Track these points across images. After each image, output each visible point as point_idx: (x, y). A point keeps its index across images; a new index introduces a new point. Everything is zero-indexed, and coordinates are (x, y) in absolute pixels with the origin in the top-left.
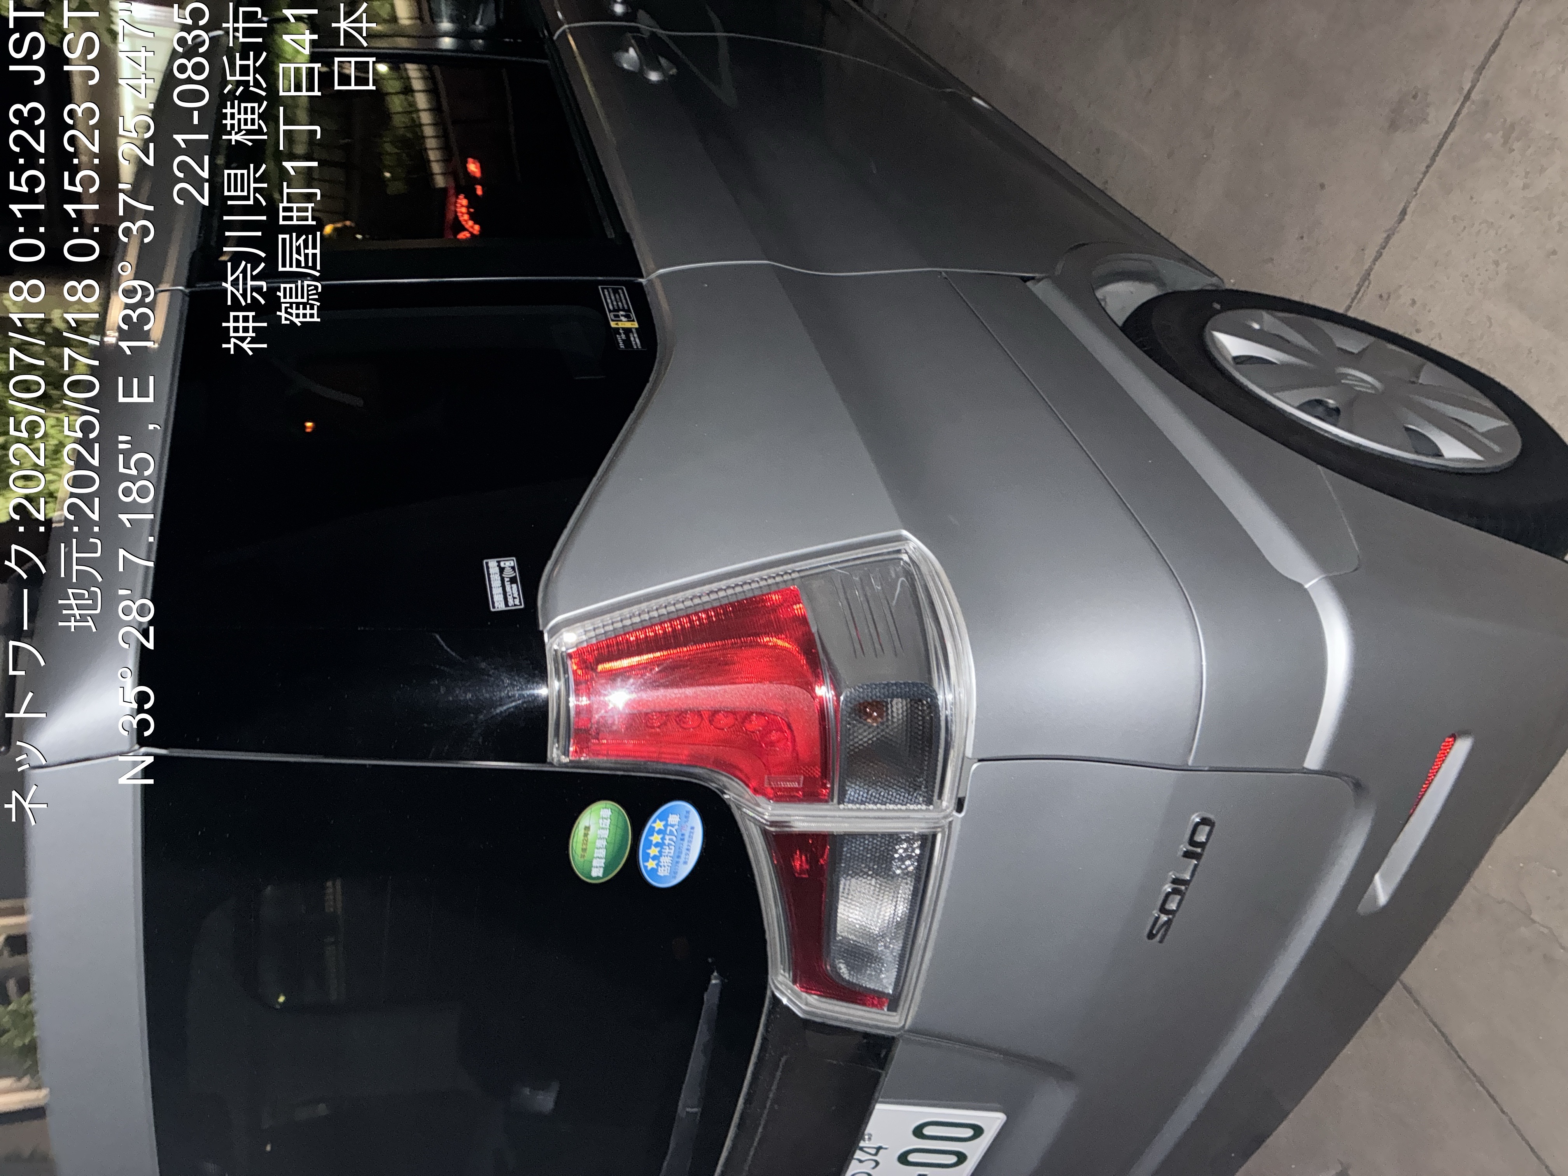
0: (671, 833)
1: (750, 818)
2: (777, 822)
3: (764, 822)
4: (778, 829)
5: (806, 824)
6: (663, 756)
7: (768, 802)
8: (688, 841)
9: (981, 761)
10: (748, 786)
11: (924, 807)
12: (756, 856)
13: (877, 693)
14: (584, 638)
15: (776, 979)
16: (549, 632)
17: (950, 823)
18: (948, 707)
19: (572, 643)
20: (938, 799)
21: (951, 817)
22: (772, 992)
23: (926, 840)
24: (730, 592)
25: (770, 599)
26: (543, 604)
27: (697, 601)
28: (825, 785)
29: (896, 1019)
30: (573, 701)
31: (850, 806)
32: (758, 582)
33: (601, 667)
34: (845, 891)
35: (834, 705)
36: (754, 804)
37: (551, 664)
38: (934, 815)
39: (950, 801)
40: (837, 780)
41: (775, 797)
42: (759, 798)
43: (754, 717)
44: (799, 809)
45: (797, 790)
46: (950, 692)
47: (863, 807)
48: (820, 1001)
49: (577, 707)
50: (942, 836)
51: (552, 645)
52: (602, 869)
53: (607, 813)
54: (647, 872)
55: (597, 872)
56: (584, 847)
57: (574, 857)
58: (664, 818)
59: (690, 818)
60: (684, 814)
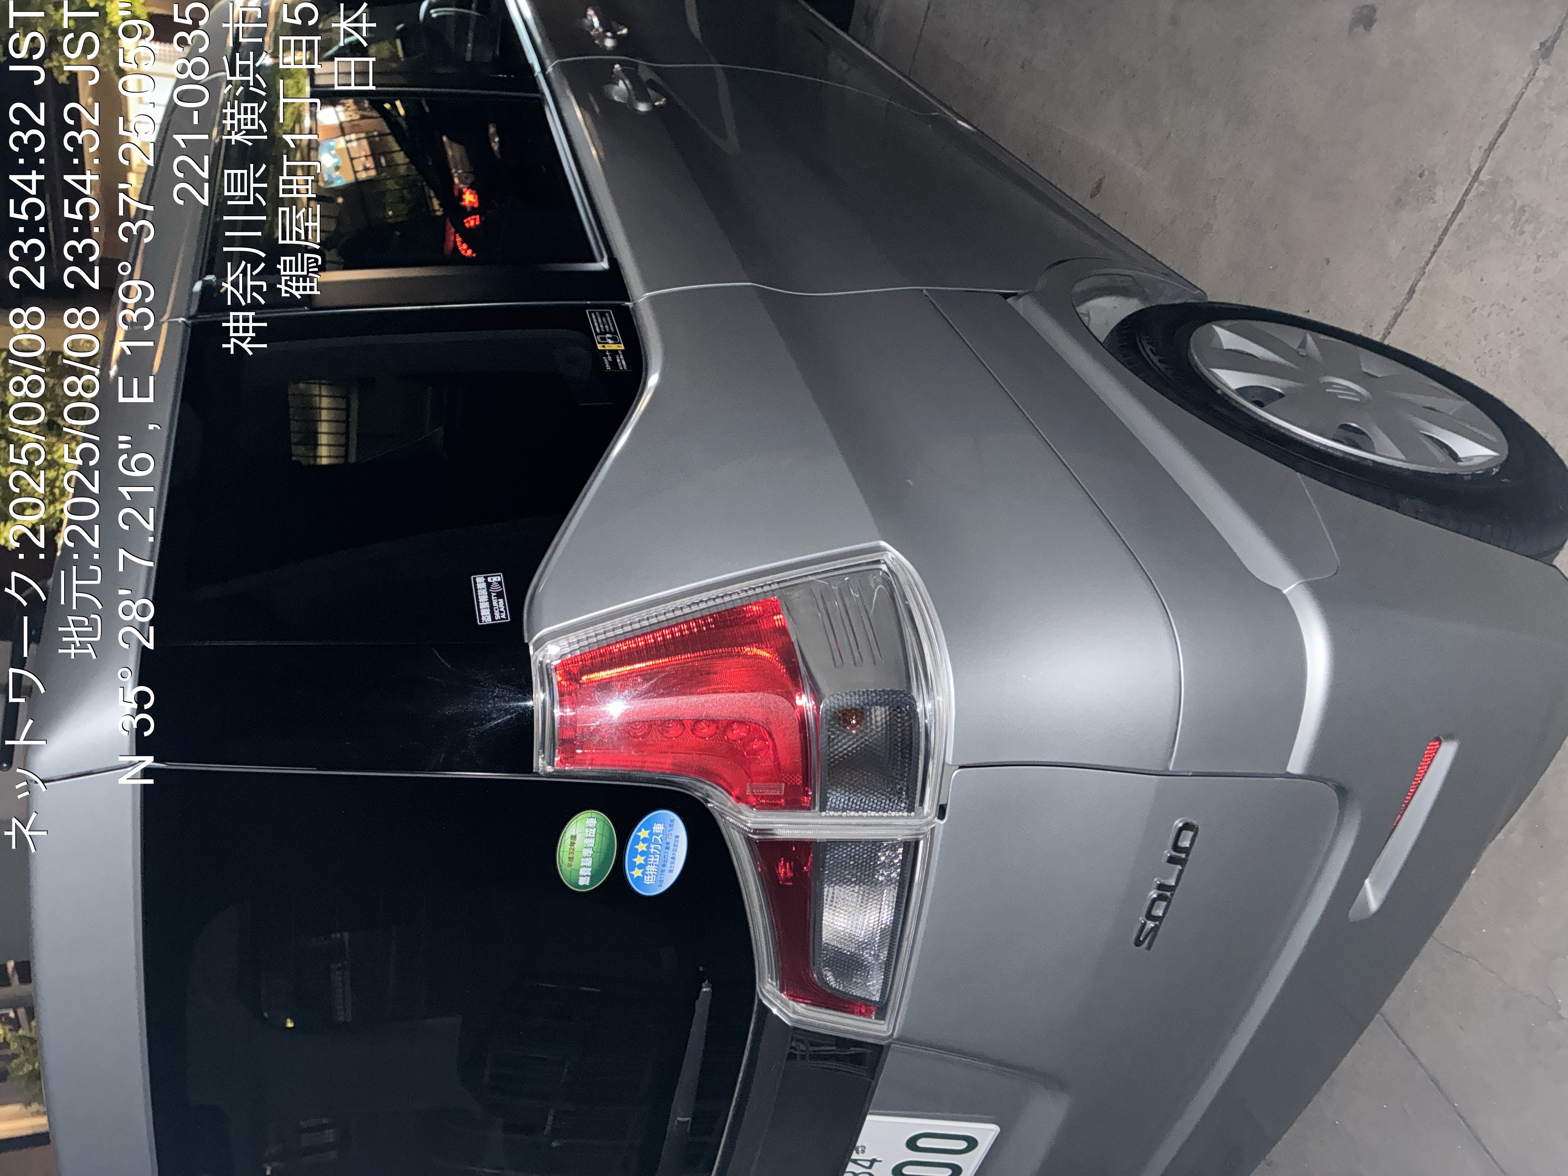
0: (656, 841)
1: (732, 825)
2: (759, 830)
3: (748, 830)
4: (762, 837)
5: (789, 832)
6: (647, 765)
7: (751, 810)
8: (673, 850)
9: (961, 767)
10: (730, 794)
11: (905, 814)
12: (740, 864)
13: (854, 701)
14: (568, 650)
15: (764, 988)
16: (534, 645)
17: (933, 829)
18: (928, 714)
19: (556, 656)
20: (920, 806)
21: (933, 823)
22: (760, 1001)
23: (909, 846)
24: (711, 603)
25: (751, 611)
26: (528, 619)
27: (678, 613)
28: (807, 792)
29: (885, 1027)
30: (557, 712)
31: (832, 813)
32: (739, 594)
33: (584, 678)
34: (829, 899)
35: (814, 713)
36: (737, 812)
37: (536, 675)
38: (916, 822)
39: (931, 808)
40: (818, 788)
41: (758, 805)
42: (743, 807)
43: (735, 726)
44: (782, 817)
45: (779, 797)
46: (929, 699)
47: (844, 814)
48: (807, 1010)
49: (562, 717)
50: (924, 843)
51: (537, 657)
52: (589, 878)
53: (592, 822)
54: (632, 879)
55: (584, 881)
56: (571, 856)
57: (561, 867)
58: (649, 827)
59: (674, 827)
60: (669, 822)
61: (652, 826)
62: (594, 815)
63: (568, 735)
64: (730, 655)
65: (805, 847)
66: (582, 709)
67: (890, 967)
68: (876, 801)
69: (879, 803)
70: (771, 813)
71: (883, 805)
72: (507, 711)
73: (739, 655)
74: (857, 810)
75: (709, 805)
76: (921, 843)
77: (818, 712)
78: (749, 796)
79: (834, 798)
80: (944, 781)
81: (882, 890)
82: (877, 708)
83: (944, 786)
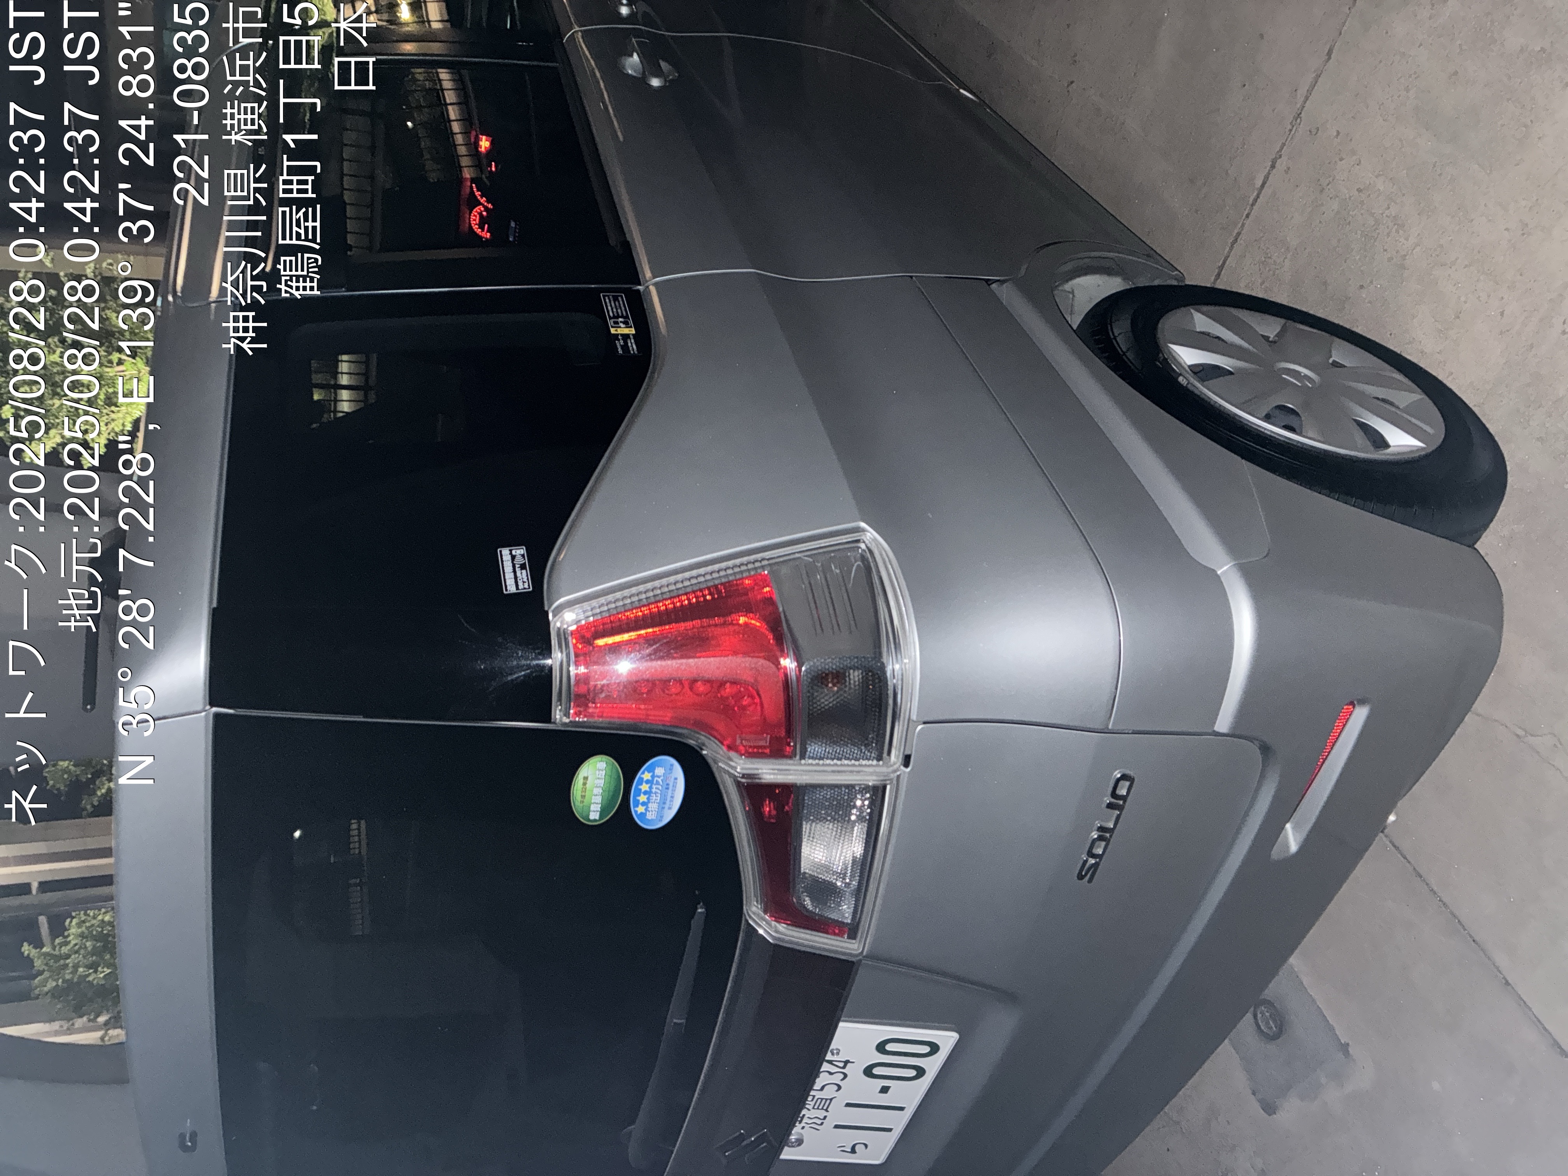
0: (657, 783)
1: (726, 771)
2: (748, 775)
3: (736, 774)
4: (749, 781)
5: (772, 777)
6: (650, 717)
7: (740, 757)
8: (672, 790)
9: (925, 723)
10: (723, 744)
11: (876, 762)
12: (731, 805)
13: (832, 665)
14: (582, 617)
15: (750, 910)
16: (553, 611)
17: (899, 777)
18: (896, 674)
19: (572, 622)
20: (888, 756)
21: (899, 771)
22: (747, 922)
23: (878, 791)
25: (744, 584)
26: (548, 588)
27: (679, 586)
28: (789, 743)
29: (855, 946)
30: (573, 670)
31: (810, 761)
32: (733, 569)
33: (597, 642)
34: (809, 836)
35: (796, 675)
36: (728, 759)
37: (554, 639)
38: (885, 769)
39: (897, 757)
40: (798, 739)
41: (747, 753)
42: (732, 754)
43: (727, 685)
44: (767, 763)
45: (765, 747)
46: (897, 663)
47: (821, 762)
48: (788, 929)
49: (577, 675)
50: (891, 788)
51: (555, 623)
52: (599, 813)
53: (603, 765)
54: (637, 815)
55: (594, 815)
56: (584, 794)
57: (574, 804)
59: (674, 771)
60: (669, 767)
61: (655, 769)
62: (604, 759)
63: (583, 689)
64: (722, 624)
65: (787, 788)
66: (595, 668)
67: (860, 895)
68: (848, 751)
69: (851, 752)
70: (757, 760)
71: (856, 754)
72: (529, 667)
73: (731, 623)
74: (833, 758)
76: (888, 788)
77: (800, 673)
78: (739, 745)
79: (813, 748)
80: (909, 735)
81: (853, 828)
82: (851, 671)
83: (908, 737)
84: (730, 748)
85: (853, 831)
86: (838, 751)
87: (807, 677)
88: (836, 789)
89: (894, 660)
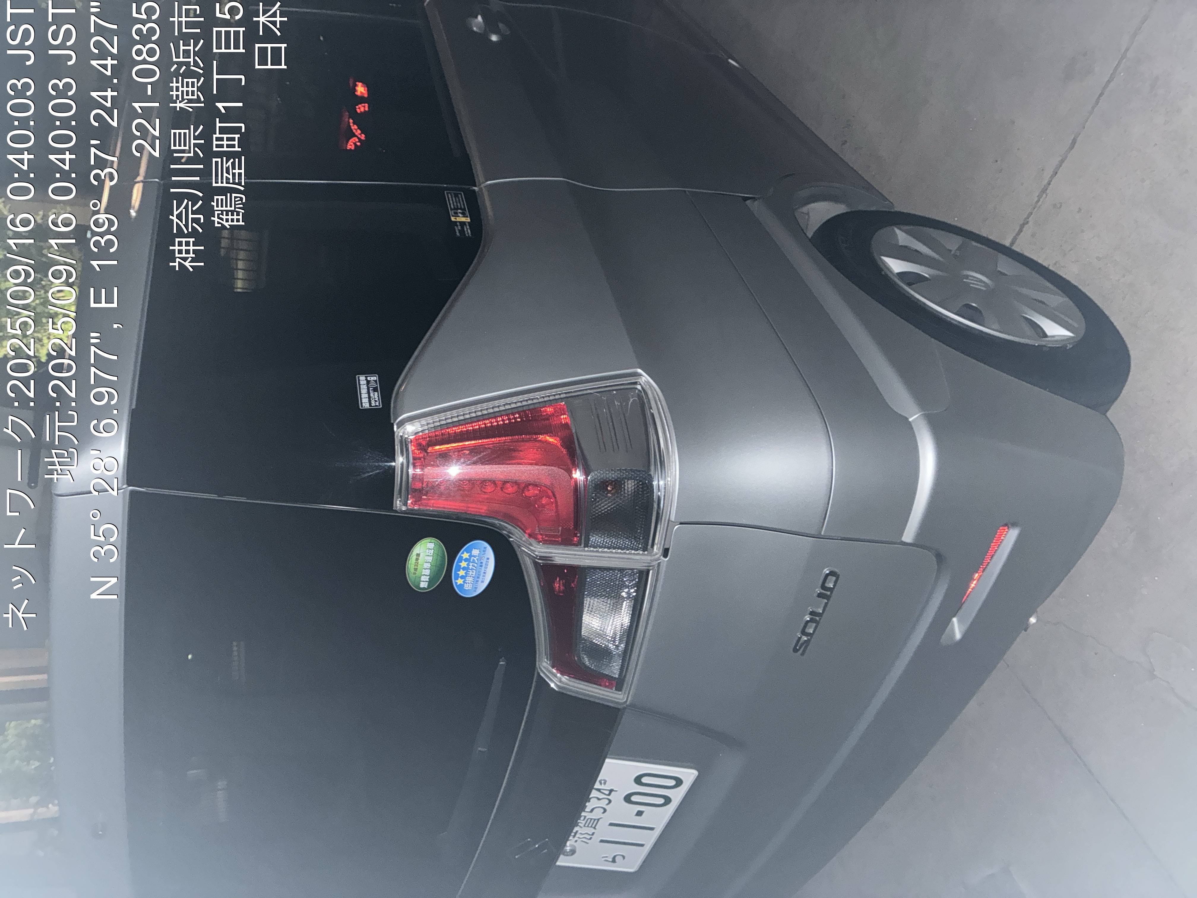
0: (474, 562)
1: (526, 554)
2: (543, 557)
3: (535, 556)
4: (544, 562)
5: (563, 560)
6: (470, 509)
7: (538, 544)
8: (485, 568)
9: (681, 524)
10: (525, 532)
11: (641, 552)
12: (530, 581)
13: (612, 475)
14: (420, 429)
15: (542, 665)
16: (397, 424)
17: (659, 564)
18: (660, 488)
19: (412, 432)
20: (651, 548)
21: (660, 560)
22: (538, 674)
23: (643, 574)
24: (519, 404)
25: (546, 411)
26: (394, 406)
27: (496, 409)
28: (577, 534)
29: (621, 697)
30: (411, 471)
31: (592, 549)
32: (538, 399)
33: (430, 449)
34: (587, 606)
35: (584, 483)
36: (529, 544)
37: (397, 445)
38: (649, 558)
39: (658, 549)
40: (584, 532)
41: (543, 541)
42: (532, 541)
43: (530, 487)
44: (558, 549)
45: (557, 537)
46: (662, 478)
47: (600, 550)
48: (570, 681)
49: (414, 474)
50: (653, 573)
51: (398, 432)
52: (427, 583)
53: (432, 546)
54: (457, 586)
55: (424, 585)
56: (416, 567)
57: (408, 574)
58: (469, 551)
59: (486, 552)
60: (483, 549)
61: (472, 551)
62: (433, 541)
63: (418, 485)
64: (529, 440)
65: (573, 569)
66: (428, 470)
67: (626, 655)
68: (622, 543)
69: (624, 544)
70: (552, 546)
71: (626, 545)
72: (378, 467)
73: (536, 440)
74: (609, 548)
75: (511, 539)
76: (651, 572)
77: (587, 482)
78: (537, 534)
79: (594, 539)
80: (668, 533)
81: (623, 602)
82: (626, 481)
83: (667, 536)
84: (530, 536)
85: (622, 605)
86: (614, 542)
87: (592, 483)
88: (611, 572)
89: (660, 477)
